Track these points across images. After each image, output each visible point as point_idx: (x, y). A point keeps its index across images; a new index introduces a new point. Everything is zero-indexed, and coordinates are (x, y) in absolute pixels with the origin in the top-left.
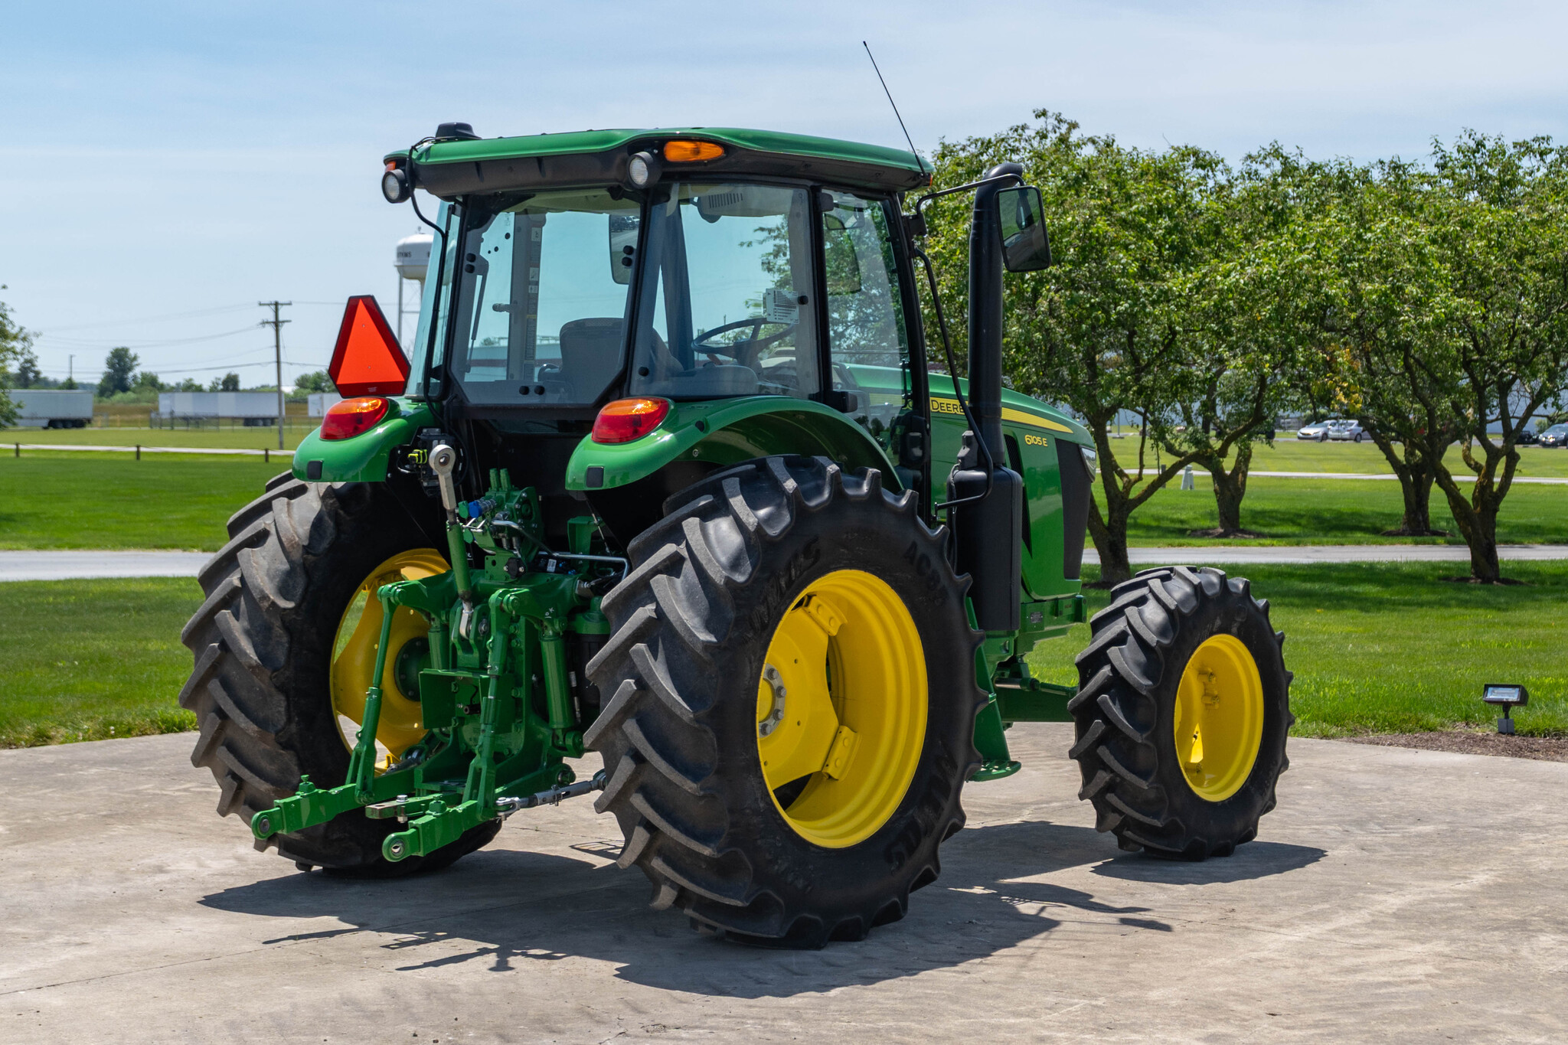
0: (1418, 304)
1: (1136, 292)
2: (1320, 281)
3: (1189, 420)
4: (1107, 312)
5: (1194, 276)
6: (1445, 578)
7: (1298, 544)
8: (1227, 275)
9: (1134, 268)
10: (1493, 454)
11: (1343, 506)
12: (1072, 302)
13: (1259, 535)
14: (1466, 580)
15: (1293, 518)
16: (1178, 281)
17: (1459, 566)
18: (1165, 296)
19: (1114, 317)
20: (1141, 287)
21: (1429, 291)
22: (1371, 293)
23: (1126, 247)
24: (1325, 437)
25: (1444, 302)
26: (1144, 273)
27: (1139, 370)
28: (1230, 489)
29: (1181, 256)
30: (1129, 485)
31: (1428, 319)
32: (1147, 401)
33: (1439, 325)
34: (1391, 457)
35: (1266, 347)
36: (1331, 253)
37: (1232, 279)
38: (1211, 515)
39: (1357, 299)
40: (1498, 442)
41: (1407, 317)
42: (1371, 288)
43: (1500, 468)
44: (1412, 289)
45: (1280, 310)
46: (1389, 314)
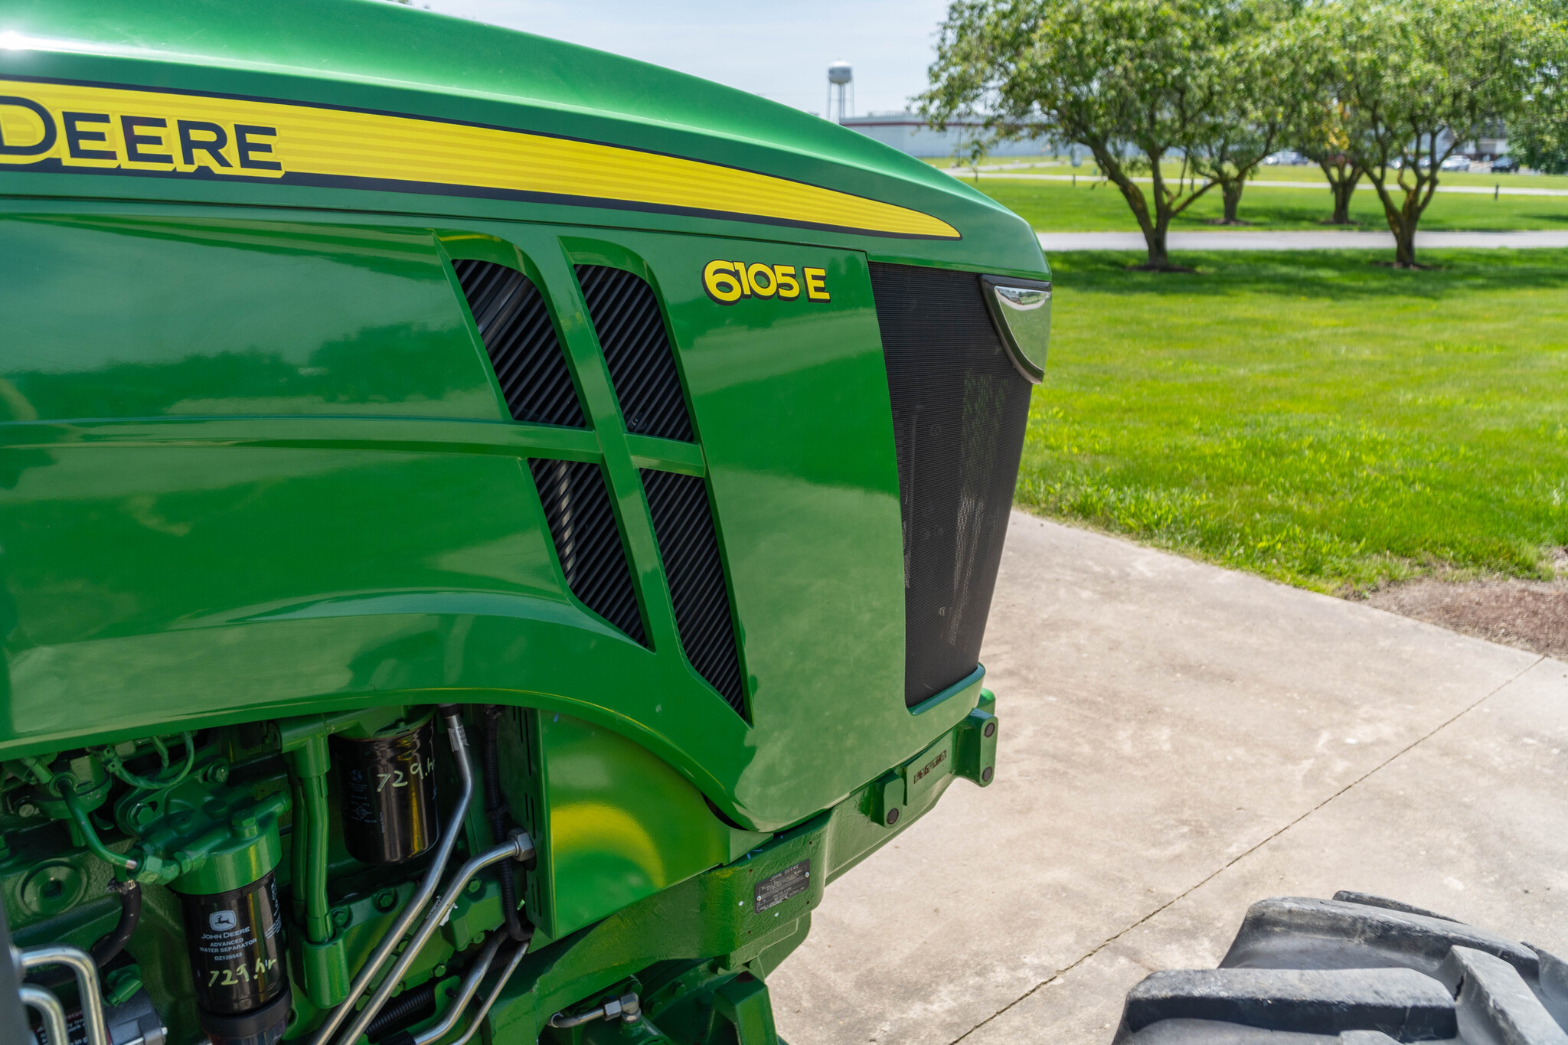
0: (1398, 70)
1: (1188, 61)
2: (1326, 51)
3: (1212, 155)
4: (1165, 75)
5: (1231, 49)
6: (1375, 263)
7: (1270, 230)
8: (1256, 47)
9: (1188, 42)
10: (1421, 180)
11: (1295, 205)
12: (1140, 68)
13: (1247, 224)
14: (1389, 265)
15: (1266, 212)
16: (1218, 52)
17: (1383, 253)
18: (1209, 62)
19: (1169, 78)
20: (1193, 56)
21: (1408, 58)
22: (1363, 60)
23: (1183, 27)
24: (1277, 163)
25: (1419, 68)
26: (1196, 46)
27: (1184, 120)
28: (1232, 196)
29: (1223, 36)
30: (1173, 199)
31: (1405, 80)
32: (1188, 141)
33: (1414, 84)
34: (1330, 178)
35: (1281, 102)
36: (1336, 30)
37: (1262, 48)
38: (1217, 210)
39: (1352, 64)
40: (1426, 172)
41: (1389, 79)
42: (1364, 57)
43: (1425, 188)
44: (1394, 58)
45: (1294, 74)
46: (1374, 74)
